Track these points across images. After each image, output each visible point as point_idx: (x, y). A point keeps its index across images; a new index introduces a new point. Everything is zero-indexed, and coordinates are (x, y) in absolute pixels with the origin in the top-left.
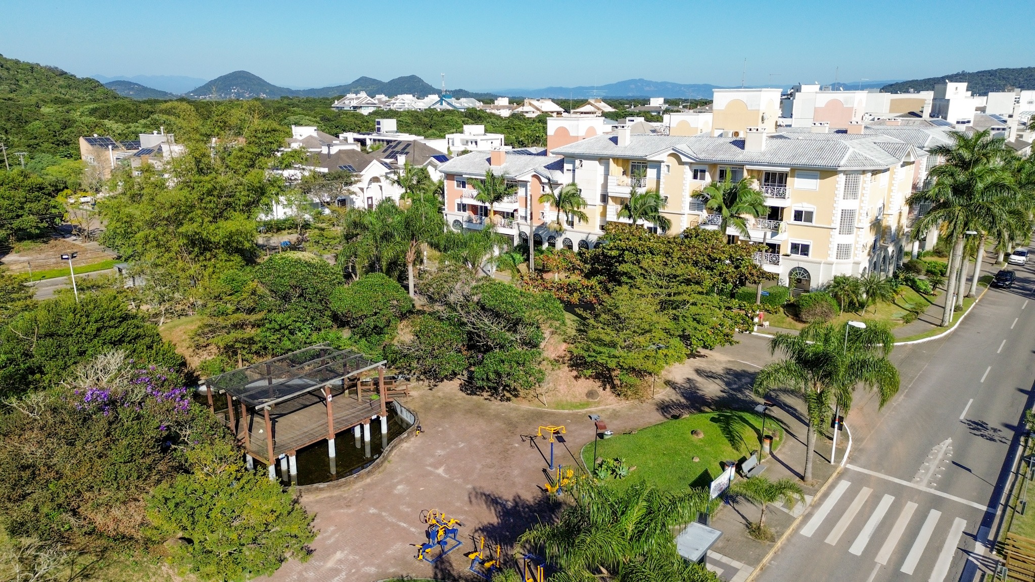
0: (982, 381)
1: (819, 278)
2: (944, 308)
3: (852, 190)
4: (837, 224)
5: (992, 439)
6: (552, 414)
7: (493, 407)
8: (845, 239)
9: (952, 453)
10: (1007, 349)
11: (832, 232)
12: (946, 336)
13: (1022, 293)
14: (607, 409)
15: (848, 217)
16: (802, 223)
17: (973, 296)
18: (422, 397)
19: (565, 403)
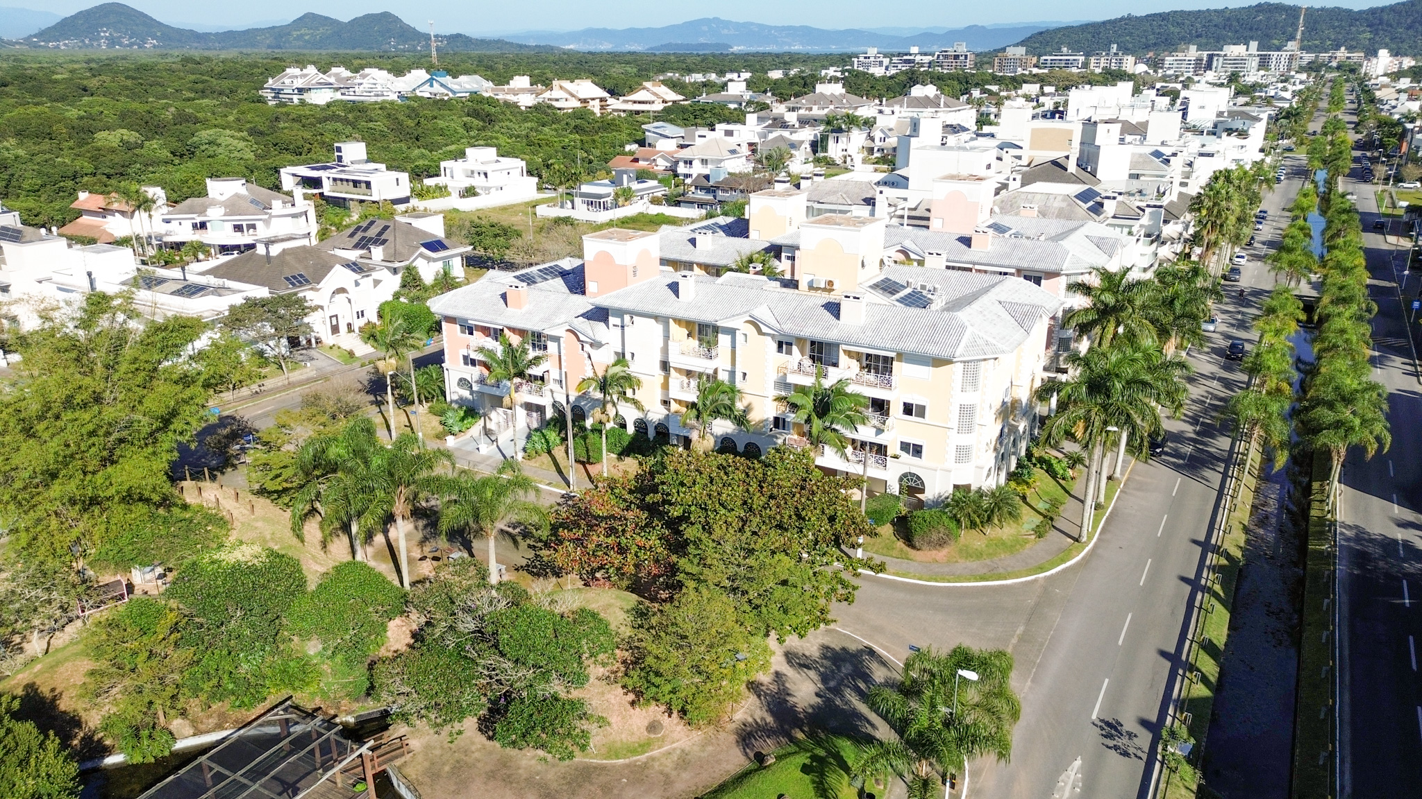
0: (1120, 642)
1: (937, 487)
2: (1082, 502)
3: (971, 379)
4: (954, 423)
5: (1125, 754)
6: (603, 768)
7: (524, 763)
8: (964, 440)
9: (1080, 784)
10: (1151, 578)
11: (950, 433)
12: (1083, 558)
13: (1174, 464)
14: (674, 749)
15: (967, 412)
16: (913, 418)
17: (1117, 479)
18: (428, 748)
19: (619, 745)
